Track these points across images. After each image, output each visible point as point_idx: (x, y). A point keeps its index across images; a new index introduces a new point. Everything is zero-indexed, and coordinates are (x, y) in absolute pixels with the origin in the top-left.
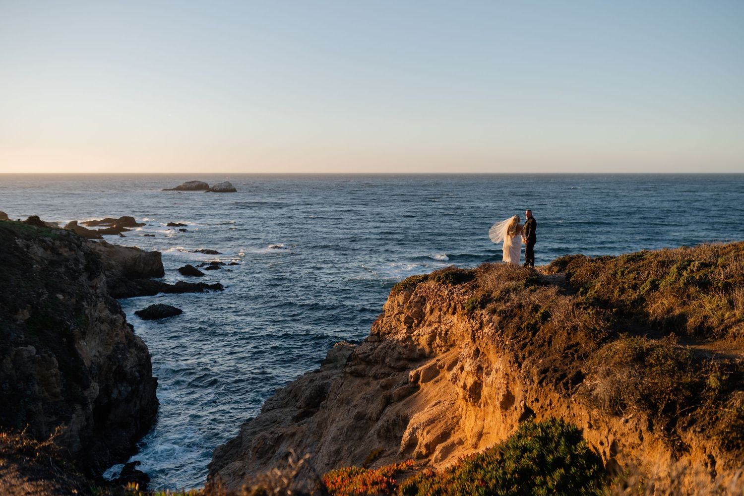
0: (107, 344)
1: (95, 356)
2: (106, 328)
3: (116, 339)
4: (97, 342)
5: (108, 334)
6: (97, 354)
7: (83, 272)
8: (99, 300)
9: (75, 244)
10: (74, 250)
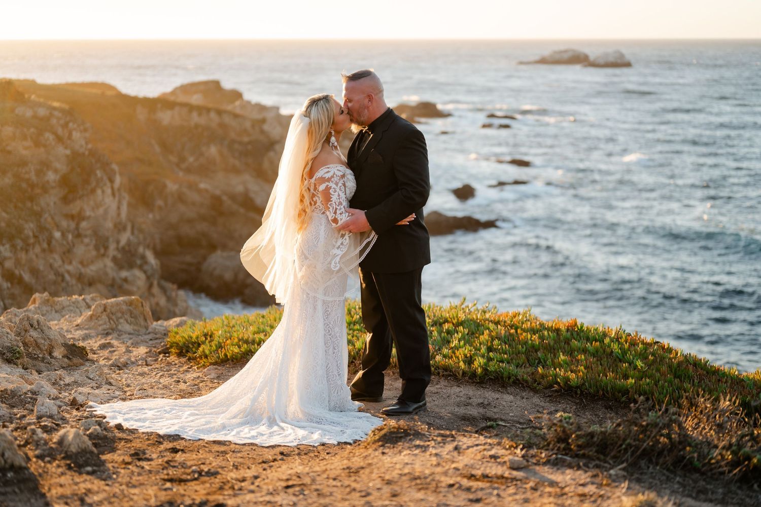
7: (53, 188)
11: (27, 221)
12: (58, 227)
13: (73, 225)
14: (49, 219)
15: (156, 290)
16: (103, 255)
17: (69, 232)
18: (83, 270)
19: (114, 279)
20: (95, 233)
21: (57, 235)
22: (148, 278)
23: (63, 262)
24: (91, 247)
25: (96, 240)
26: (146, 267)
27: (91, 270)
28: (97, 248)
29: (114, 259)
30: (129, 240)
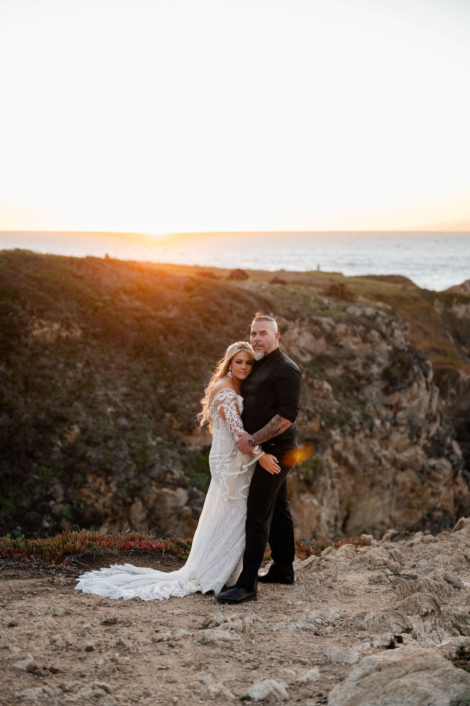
0: (410, 506)
1: (382, 523)
2: (407, 479)
3: (432, 501)
4: (386, 501)
5: (412, 491)
6: (387, 521)
7: (376, 380)
8: (398, 430)
9: (380, 332)
10: (371, 342)
11: (354, 409)
12: (378, 415)
13: (391, 414)
14: (372, 409)
15: (460, 479)
16: (416, 443)
17: (387, 420)
18: (398, 456)
19: (423, 466)
20: (410, 423)
21: (378, 422)
22: (454, 467)
23: (381, 447)
24: (406, 435)
25: (411, 429)
26: (452, 457)
27: (404, 456)
28: (411, 437)
29: (425, 448)
30: (438, 430)
